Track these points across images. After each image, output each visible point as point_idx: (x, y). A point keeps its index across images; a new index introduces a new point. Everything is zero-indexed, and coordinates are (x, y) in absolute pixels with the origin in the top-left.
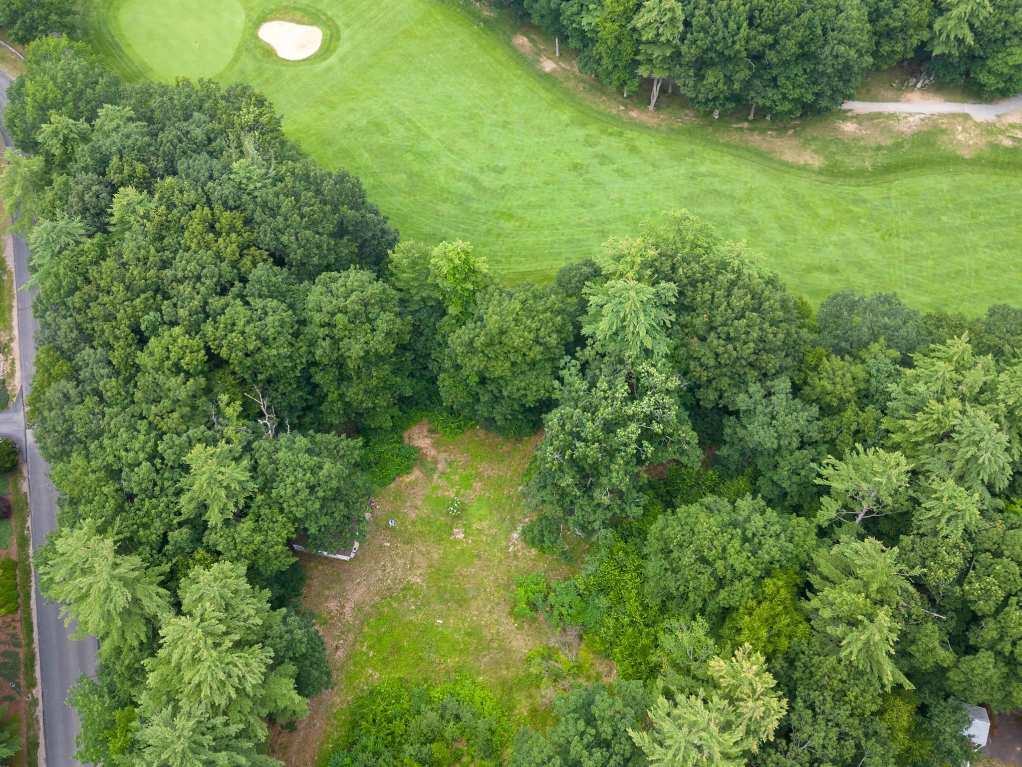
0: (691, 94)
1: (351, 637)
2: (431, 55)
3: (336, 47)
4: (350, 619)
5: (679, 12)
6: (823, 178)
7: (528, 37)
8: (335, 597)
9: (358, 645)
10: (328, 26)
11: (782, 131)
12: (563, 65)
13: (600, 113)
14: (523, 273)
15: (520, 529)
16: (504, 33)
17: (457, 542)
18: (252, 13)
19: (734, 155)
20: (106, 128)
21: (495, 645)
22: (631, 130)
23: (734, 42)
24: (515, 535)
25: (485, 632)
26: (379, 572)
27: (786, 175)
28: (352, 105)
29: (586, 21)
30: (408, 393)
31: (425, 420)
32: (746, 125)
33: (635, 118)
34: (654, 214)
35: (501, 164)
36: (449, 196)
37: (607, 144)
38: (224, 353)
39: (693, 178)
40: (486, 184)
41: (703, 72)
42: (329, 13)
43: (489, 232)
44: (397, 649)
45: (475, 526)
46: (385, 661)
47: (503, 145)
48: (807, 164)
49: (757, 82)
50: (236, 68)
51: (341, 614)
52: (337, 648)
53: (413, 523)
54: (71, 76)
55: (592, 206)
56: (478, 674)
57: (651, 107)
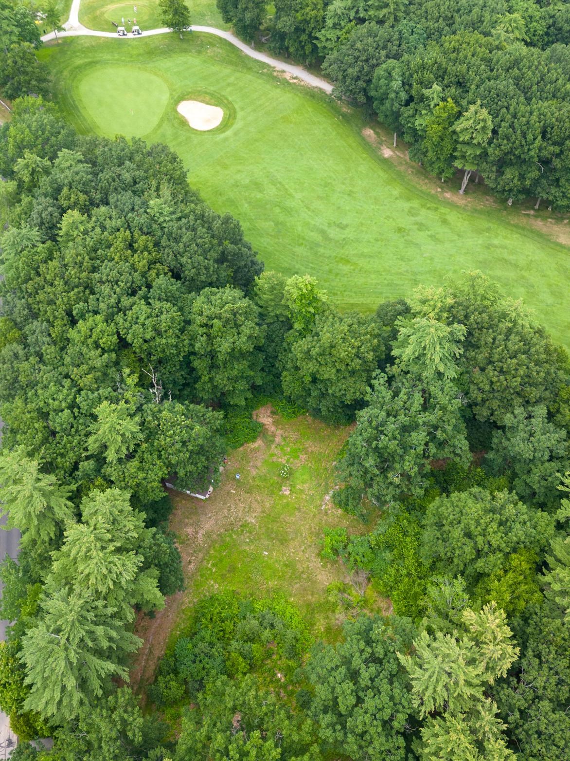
0: (492, 185)
1: (201, 555)
2: (301, 137)
3: (232, 124)
4: (201, 543)
5: (489, 123)
7: (374, 130)
8: (192, 525)
9: (205, 562)
10: (228, 108)
11: (559, 220)
12: (398, 154)
13: (422, 192)
14: (352, 305)
15: (331, 493)
16: (357, 125)
17: (283, 496)
18: (174, 93)
19: (520, 234)
20: (62, 166)
21: (305, 576)
22: (444, 207)
23: (529, 150)
24: (328, 498)
25: (298, 566)
26: (225, 511)
27: (560, 253)
28: (239, 167)
29: (419, 122)
30: (259, 382)
31: (269, 405)
32: (532, 212)
33: (448, 198)
34: (455, 271)
35: (345, 223)
36: (304, 242)
37: (425, 216)
38: (129, 339)
39: (488, 248)
40: (331, 236)
41: (503, 169)
42: (230, 99)
43: (330, 271)
44: (232, 569)
45: (298, 487)
46: (223, 576)
47: (348, 208)
49: (544, 181)
50: (159, 132)
51: (195, 538)
52: (190, 562)
53: (254, 478)
54: (42, 127)
55: (409, 260)
56: (291, 596)
57: (461, 192)
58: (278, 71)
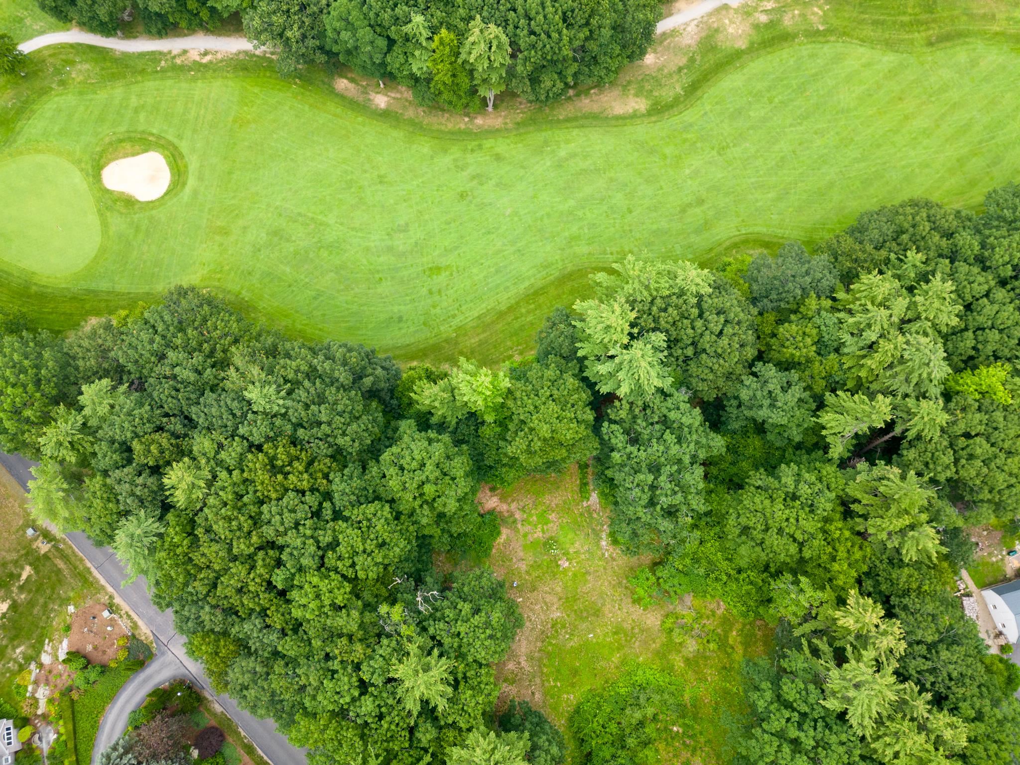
1: (538, 680)
4: (529, 669)
5: (504, 39)
6: (653, 119)
8: (509, 659)
9: (546, 684)
10: (163, 146)
13: (452, 133)
15: (604, 536)
16: (324, 83)
17: (565, 570)
18: (83, 165)
21: (637, 631)
22: (486, 139)
24: (604, 543)
29: (416, 66)
33: (483, 125)
34: (548, 215)
35: (402, 222)
36: (380, 275)
37: (474, 162)
39: (560, 166)
40: (401, 248)
44: (575, 672)
45: (571, 551)
48: (635, 111)
51: (521, 669)
52: (533, 693)
53: (527, 572)
55: (497, 229)
57: (490, 109)
58: (179, 55)
